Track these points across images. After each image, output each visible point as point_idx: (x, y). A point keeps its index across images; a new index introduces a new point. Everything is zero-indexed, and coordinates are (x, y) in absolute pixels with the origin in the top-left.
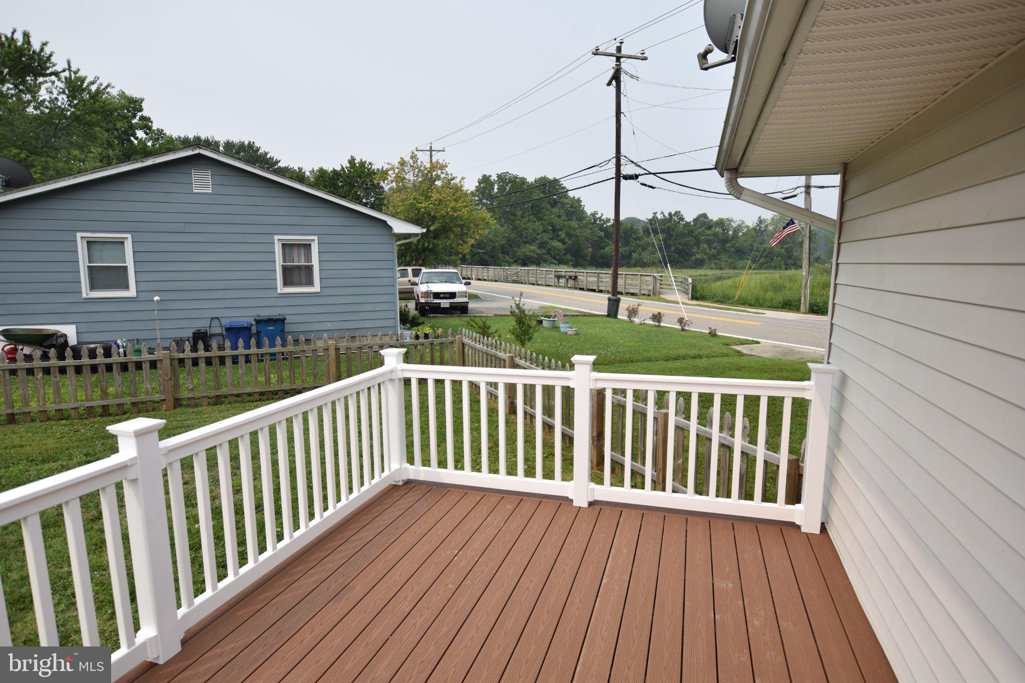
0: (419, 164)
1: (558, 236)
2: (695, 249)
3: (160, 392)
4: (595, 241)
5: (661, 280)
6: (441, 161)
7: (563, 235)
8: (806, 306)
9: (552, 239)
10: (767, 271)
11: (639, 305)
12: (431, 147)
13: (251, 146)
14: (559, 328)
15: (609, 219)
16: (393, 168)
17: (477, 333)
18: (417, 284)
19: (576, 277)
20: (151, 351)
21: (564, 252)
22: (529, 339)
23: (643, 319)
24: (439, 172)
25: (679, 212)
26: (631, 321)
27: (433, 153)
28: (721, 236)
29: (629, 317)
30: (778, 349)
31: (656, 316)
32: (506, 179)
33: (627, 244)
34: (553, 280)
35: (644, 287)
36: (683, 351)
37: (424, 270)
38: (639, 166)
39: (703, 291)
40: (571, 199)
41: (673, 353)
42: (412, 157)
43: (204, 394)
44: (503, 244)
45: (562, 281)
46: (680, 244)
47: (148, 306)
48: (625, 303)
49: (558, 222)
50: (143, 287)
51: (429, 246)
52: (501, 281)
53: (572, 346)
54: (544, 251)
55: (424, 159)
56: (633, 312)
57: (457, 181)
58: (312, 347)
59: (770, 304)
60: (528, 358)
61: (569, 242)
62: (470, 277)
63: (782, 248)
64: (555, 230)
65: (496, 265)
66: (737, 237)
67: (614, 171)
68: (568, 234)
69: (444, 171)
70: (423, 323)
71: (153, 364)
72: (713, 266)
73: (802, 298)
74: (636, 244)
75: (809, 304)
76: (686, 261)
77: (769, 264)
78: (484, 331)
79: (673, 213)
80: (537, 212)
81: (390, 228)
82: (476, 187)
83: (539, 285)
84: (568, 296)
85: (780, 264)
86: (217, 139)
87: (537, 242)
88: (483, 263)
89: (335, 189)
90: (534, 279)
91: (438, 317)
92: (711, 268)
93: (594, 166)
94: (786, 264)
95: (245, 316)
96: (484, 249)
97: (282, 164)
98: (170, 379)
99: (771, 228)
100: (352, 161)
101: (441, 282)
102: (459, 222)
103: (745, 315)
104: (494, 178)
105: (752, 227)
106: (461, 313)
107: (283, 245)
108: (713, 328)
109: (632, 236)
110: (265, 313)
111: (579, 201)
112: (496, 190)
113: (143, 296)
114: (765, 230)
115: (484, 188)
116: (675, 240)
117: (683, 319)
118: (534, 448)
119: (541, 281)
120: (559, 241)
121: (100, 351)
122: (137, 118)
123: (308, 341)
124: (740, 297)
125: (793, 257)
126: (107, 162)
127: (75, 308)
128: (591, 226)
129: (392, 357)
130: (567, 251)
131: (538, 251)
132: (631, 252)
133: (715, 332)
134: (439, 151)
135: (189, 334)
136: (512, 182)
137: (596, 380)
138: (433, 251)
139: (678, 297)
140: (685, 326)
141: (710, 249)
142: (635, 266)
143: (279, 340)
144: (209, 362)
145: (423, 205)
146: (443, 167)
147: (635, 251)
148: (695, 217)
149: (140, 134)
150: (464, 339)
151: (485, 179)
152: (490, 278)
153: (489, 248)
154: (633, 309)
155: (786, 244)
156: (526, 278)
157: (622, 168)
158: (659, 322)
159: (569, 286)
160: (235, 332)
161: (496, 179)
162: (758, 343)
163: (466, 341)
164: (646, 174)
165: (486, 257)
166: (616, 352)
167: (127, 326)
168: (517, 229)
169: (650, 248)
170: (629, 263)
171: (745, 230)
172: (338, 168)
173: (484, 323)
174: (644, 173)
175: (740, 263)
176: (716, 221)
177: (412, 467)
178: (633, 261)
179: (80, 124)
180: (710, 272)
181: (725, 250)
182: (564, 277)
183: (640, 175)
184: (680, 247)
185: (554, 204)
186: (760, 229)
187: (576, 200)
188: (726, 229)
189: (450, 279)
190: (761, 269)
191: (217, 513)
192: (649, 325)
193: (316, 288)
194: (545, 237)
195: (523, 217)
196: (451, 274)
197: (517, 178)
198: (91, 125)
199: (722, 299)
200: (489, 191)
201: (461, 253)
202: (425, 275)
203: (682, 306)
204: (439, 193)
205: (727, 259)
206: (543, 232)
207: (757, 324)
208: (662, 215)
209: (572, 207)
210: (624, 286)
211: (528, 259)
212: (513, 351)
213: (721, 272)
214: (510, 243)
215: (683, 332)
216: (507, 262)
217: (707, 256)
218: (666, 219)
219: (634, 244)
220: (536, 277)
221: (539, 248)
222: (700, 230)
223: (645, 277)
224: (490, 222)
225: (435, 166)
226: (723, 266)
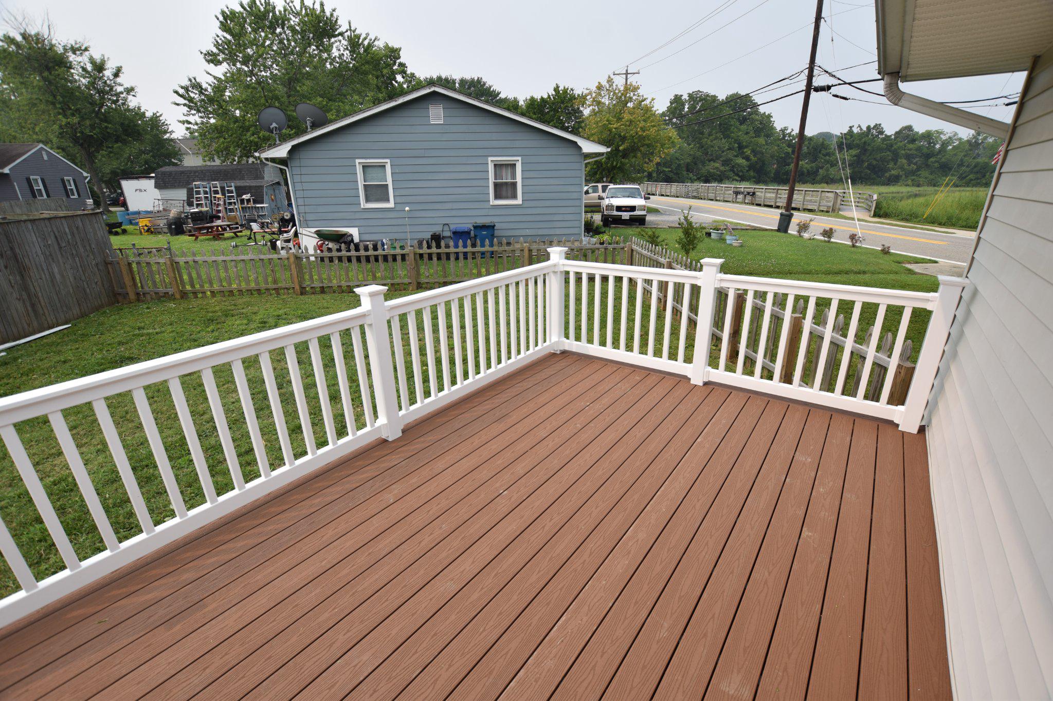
0: (614, 87)
1: (743, 153)
2: (891, 165)
3: (409, 277)
4: (782, 157)
5: (844, 197)
6: (634, 84)
7: (748, 152)
9: (736, 156)
10: (974, 189)
11: (812, 221)
12: (627, 71)
13: (479, 81)
14: (726, 240)
15: (796, 135)
16: (590, 93)
17: (647, 241)
18: (604, 199)
19: (754, 193)
20: (402, 248)
21: (747, 169)
22: (694, 249)
23: (813, 234)
24: (632, 94)
25: (880, 124)
26: (800, 236)
27: (629, 76)
28: (925, 150)
29: (799, 231)
30: (957, 270)
31: (827, 231)
32: (697, 98)
33: (815, 159)
34: (731, 196)
35: (824, 203)
36: (847, 267)
37: (612, 186)
38: (834, 76)
39: (888, 208)
40: (761, 115)
41: (835, 268)
42: (608, 81)
43: (436, 280)
44: (688, 162)
45: (740, 197)
46: (875, 159)
47: (401, 215)
48: (798, 218)
49: (745, 139)
50: (399, 200)
51: (617, 164)
52: (682, 197)
54: (727, 168)
55: (619, 82)
56: (803, 227)
57: (647, 102)
58: (511, 248)
59: (964, 224)
61: (754, 159)
64: (740, 147)
65: (679, 182)
66: (945, 151)
67: (805, 82)
68: (753, 151)
69: (636, 93)
70: (605, 232)
71: (403, 257)
72: (910, 182)
74: (825, 160)
76: (879, 177)
77: (979, 181)
78: (654, 240)
79: (872, 126)
80: (725, 130)
81: (580, 148)
82: (667, 107)
83: (717, 200)
86: (454, 77)
87: (722, 159)
88: (668, 180)
89: (542, 115)
90: (713, 195)
91: (619, 227)
92: (907, 185)
93: (784, 79)
95: (465, 224)
96: (669, 167)
97: (502, 96)
98: (414, 268)
100: (556, 89)
101: (624, 197)
102: (647, 142)
103: (930, 234)
104: (685, 97)
105: (966, 139)
106: (639, 225)
107: (495, 165)
108: (887, 245)
109: (823, 152)
110: (481, 221)
111: (769, 116)
112: (686, 109)
113: (399, 207)
114: (982, 142)
115: (675, 108)
116: (870, 155)
117: (856, 235)
118: (678, 339)
119: (720, 197)
120: (743, 158)
121: (371, 246)
122: (397, 64)
123: (509, 244)
124: (930, 215)
126: (377, 102)
127: (358, 216)
128: (780, 143)
129: (556, 254)
130: (751, 167)
131: (722, 168)
132: (819, 168)
133: (889, 249)
134: (634, 73)
135: (428, 236)
136: (702, 100)
137: (721, 280)
138: (621, 169)
139: (856, 213)
140: (856, 242)
141: (910, 164)
142: (820, 182)
143: (487, 242)
144: (439, 257)
145: (615, 126)
146: (636, 89)
147: (823, 167)
148: (898, 130)
149: (399, 78)
151: (677, 100)
152: (672, 194)
153: (674, 167)
154: (804, 224)
156: (706, 194)
157: (814, 79)
158: (830, 237)
159: (746, 201)
160: (459, 235)
161: (687, 98)
162: (936, 262)
163: (634, 247)
164: (839, 84)
165: (671, 175)
166: (777, 264)
167: (389, 229)
168: (703, 147)
170: (814, 179)
171: (956, 143)
172: (545, 96)
173: (654, 233)
174: (837, 83)
176: (922, 134)
177: (568, 341)
178: (818, 178)
179: (358, 74)
180: (904, 189)
181: (927, 166)
182: (742, 193)
183: (833, 86)
184: (874, 163)
185: (743, 121)
186: (975, 141)
187: (766, 116)
188: (933, 143)
190: (968, 186)
191: (438, 361)
192: (818, 240)
193: (519, 201)
194: (730, 155)
195: (710, 134)
196: (633, 190)
197: (708, 95)
198: (366, 73)
199: (908, 217)
200: (680, 110)
201: (647, 171)
202: (612, 190)
203: (857, 222)
204: (630, 114)
205: (927, 175)
206: (728, 149)
207: (942, 243)
208: (859, 128)
209: (761, 123)
210: (801, 203)
211: (711, 176)
212: (671, 257)
213: (918, 189)
214: (695, 161)
215: (853, 249)
216: (690, 179)
217: (904, 172)
218: (863, 133)
219: (822, 160)
220: (716, 194)
221: (723, 165)
222: (901, 144)
223: (827, 194)
224: (676, 141)
225: (629, 88)
226: (921, 182)
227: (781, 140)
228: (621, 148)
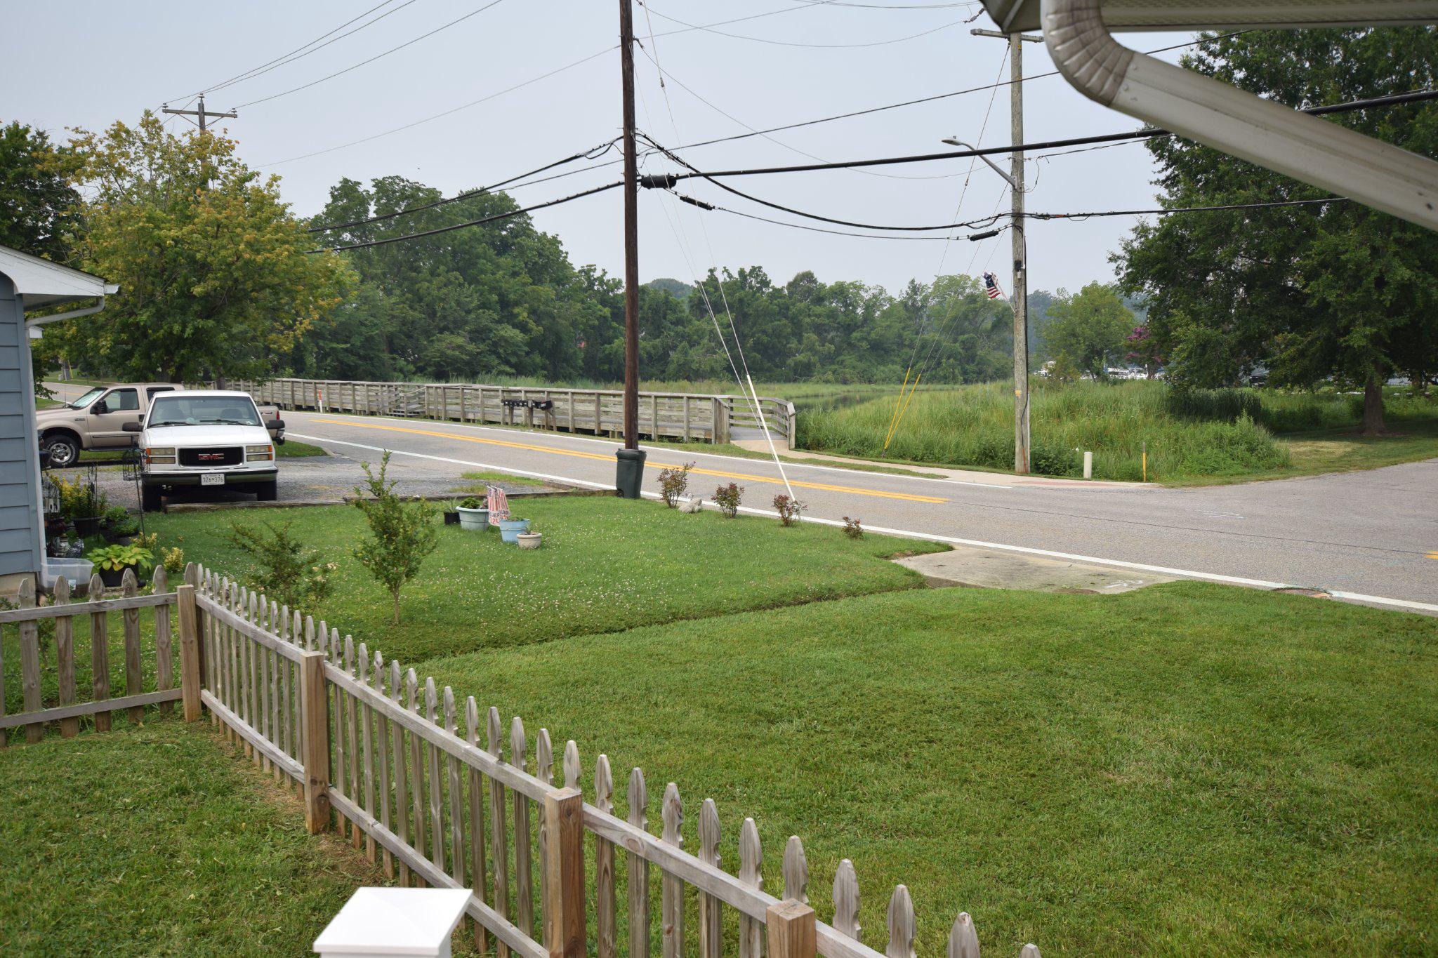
0: (164, 140)
1: (512, 315)
2: (793, 344)
4: (593, 327)
5: (732, 409)
6: (224, 138)
7: (522, 313)
8: (1025, 458)
9: (499, 322)
10: (931, 386)
11: (686, 467)
12: (201, 106)
14: (499, 533)
15: (620, 281)
18: (141, 428)
19: (549, 405)
21: (526, 349)
22: (410, 573)
23: (697, 499)
24: (216, 159)
25: (760, 268)
26: (671, 505)
27: (208, 119)
28: (841, 318)
29: (665, 493)
30: (994, 562)
31: (725, 492)
32: (394, 192)
33: (657, 331)
34: (500, 411)
35: (696, 422)
36: (793, 582)
37: (175, 391)
38: (677, 159)
39: (819, 430)
40: (539, 239)
42: (146, 124)
44: (392, 333)
45: (520, 412)
46: (764, 332)
48: (658, 460)
49: (512, 287)
51: (183, 331)
52: (385, 414)
53: (527, 582)
54: (483, 347)
55: (180, 130)
56: (674, 484)
57: (261, 182)
59: (955, 456)
60: (363, 665)
61: (537, 330)
62: (313, 404)
63: (955, 341)
64: (505, 304)
65: (374, 378)
66: (873, 320)
67: (621, 167)
68: (533, 312)
69: (227, 159)
72: (830, 376)
73: (1018, 443)
74: (677, 334)
75: (1031, 454)
76: (777, 366)
79: (747, 271)
80: (465, 264)
81: (9, 281)
82: (327, 206)
83: (468, 421)
84: (532, 447)
85: (953, 373)
87: (467, 328)
88: (346, 373)
90: (459, 408)
91: (194, 510)
92: (827, 382)
93: (576, 157)
94: (965, 373)
96: (346, 342)
99: (932, 302)
101: (205, 422)
102: (269, 279)
103: (908, 482)
104: (367, 187)
105: (898, 300)
106: (260, 498)
108: (851, 516)
109: (669, 317)
111: (555, 242)
112: (372, 214)
114: (923, 306)
115: (344, 209)
116: (754, 324)
117: (787, 498)
119: (474, 413)
120: (515, 326)
124: (895, 442)
125: (977, 359)
128: (582, 296)
130: (534, 345)
131: (471, 347)
132: (668, 349)
133: (858, 526)
134: (222, 116)
136: (407, 198)
138: (200, 342)
139: (770, 444)
140: (790, 514)
141: (823, 341)
142: (676, 378)
145: (172, 233)
146: (230, 148)
147: (676, 346)
148: (791, 280)
150: (200, 596)
151: (347, 190)
152: (359, 407)
153: (356, 340)
154: (674, 476)
155: (963, 333)
156: (440, 407)
157: (639, 161)
158: (733, 505)
159: (536, 422)
161: (372, 191)
162: (949, 548)
163: (205, 599)
164: (692, 175)
165: (351, 360)
166: (637, 592)
168: (421, 299)
169: (706, 341)
171: (887, 306)
173: (280, 537)
174: (684, 173)
175: (881, 371)
176: (831, 288)
178: (671, 368)
180: (825, 389)
181: (852, 346)
182: (524, 404)
183: (678, 177)
184: (765, 339)
185: (503, 247)
186: (913, 305)
187: (549, 241)
188: (851, 304)
189: (230, 415)
192: (710, 513)
194: (487, 318)
195: (433, 273)
196: (232, 403)
197: (419, 189)
199: (858, 448)
200: (358, 215)
201: (276, 352)
202: (175, 404)
203: (780, 464)
204: (215, 206)
205: (855, 363)
206: (479, 307)
207: (937, 500)
208: (726, 274)
209: (540, 255)
210: (652, 423)
211: (448, 364)
212: (322, 641)
213: (845, 388)
214: (409, 330)
215: (786, 530)
216: (401, 371)
217: (817, 357)
218: (735, 282)
219: (672, 333)
220: (463, 405)
221: (472, 340)
222: (802, 305)
223: (698, 402)
224: (347, 280)
225: (204, 145)
226: (848, 376)
227: (585, 290)
228: (197, 290)
